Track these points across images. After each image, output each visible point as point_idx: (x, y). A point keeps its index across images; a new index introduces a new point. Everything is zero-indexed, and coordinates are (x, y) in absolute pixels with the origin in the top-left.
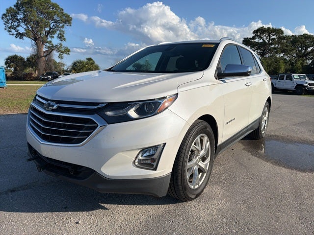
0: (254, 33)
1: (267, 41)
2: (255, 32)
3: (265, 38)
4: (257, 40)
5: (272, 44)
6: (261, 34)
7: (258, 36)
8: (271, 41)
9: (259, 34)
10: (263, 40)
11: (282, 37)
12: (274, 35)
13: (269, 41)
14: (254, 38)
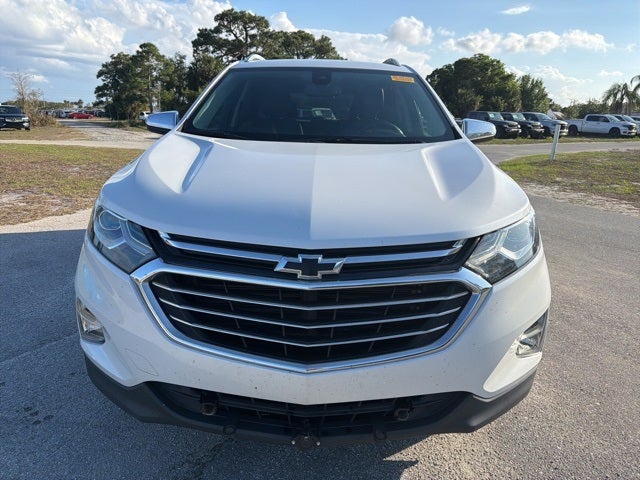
0: (216, 19)
1: (241, 38)
2: (220, 17)
3: (238, 32)
4: (223, 35)
5: (251, 45)
6: (229, 22)
7: (225, 26)
8: (249, 40)
9: (226, 23)
10: (235, 35)
11: (267, 33)
12: (252, 28)
13: (246, 39)
14: (217, 30)
